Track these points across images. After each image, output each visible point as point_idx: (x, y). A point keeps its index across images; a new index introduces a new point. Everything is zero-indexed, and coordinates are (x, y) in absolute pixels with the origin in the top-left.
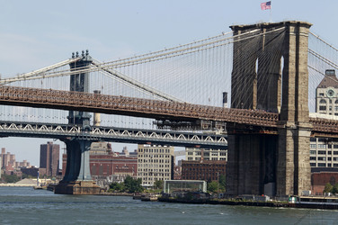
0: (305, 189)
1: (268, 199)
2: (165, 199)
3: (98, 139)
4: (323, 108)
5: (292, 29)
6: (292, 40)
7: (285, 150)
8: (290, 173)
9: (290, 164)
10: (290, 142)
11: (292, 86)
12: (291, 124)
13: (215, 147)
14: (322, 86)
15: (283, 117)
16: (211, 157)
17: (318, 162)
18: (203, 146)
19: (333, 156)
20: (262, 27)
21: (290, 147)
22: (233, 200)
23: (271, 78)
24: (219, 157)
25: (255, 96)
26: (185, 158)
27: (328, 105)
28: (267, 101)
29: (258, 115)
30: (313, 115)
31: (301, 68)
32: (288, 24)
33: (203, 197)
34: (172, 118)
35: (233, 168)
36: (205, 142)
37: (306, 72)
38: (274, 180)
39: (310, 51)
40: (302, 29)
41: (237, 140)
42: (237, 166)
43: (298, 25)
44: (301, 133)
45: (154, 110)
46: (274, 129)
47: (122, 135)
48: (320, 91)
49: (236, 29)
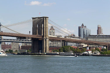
0: (48, 51)
1: (40, 53)
2: (18, 54)
3: (3, 42)
4: (51, 34)
5: (45, 18)
6: (45, 20)
7: (44, 43)
8: (45, 48)
9: (45, 46)
10: (45, 41)
11: (45, 30)
12: (45, 38)
13: (28, 43)
14: (50, 30)
15: (43, 36)
16: (27, 45)
17: (50, 45)
18: (26, 43)
19: (53, 44)
20: (39, 18)
21: (45, 43)
22: (33, 54)
23: (41, 28)
24: (29, 45)
25: (37, 32)
26: (22, 45)
27: (52, 34)
28: (40, 33)
29: (38, 36)
30: (49, 36)
31: (47, 26)
32: (44, 17)
33: (27, 53)
34: (20, 37)
35: (33, 47)
36: (26, 42)
37: (48, 27)
38: (41, 49)
39: (48, 23)
40: (47, 18)
41: (34, 41)
42: (34, 47)
43: (46, 17)
44: (47, 40)
45: (16, 35)
46: (41, 39)
47: (8, 41)
48: (50, 31)
49: (33, 18)
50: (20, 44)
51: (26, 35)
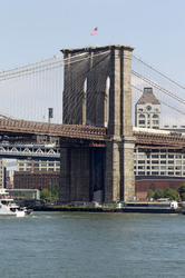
0: (130, 196)
1: (97, 205)
4: (143, 122)
5: (117, 52)
6: (117, 62)
7: (112, 161)
8: (116, 181)
9: (117, 173)
10: (116, 153)
11: (117, 103)
12: (117, 137)
13: (44, 159)
14: (141, 102)
15: (110, 131)
16: (40, 167)
17: (138, 170)
18: (34, 158)
19: (151, 165)
20: (90, 50)
21: (116, 158)
22: (66, 206)
23: (99, 96)
24: (48, 167)
25: (84, 112)
26: (17, 168)
27: (146, 119)
28: (95, 117)
29: (88, 130)
30: (137, 129)
31: (125, 87)
32: (113, 48)
33: (38, 204)
35: (66, 178)
36: (35, 154)
37: (130, 91)
38: (102, 188)
39: (132, 72)
40: (126, 52)
41: (69, 153)
43: (122, 49)
44: (126, 145)
46: (102, 142)
48: (139, 107)
49: (66, 53)
50: (9, 164)
51: (36, 125)
